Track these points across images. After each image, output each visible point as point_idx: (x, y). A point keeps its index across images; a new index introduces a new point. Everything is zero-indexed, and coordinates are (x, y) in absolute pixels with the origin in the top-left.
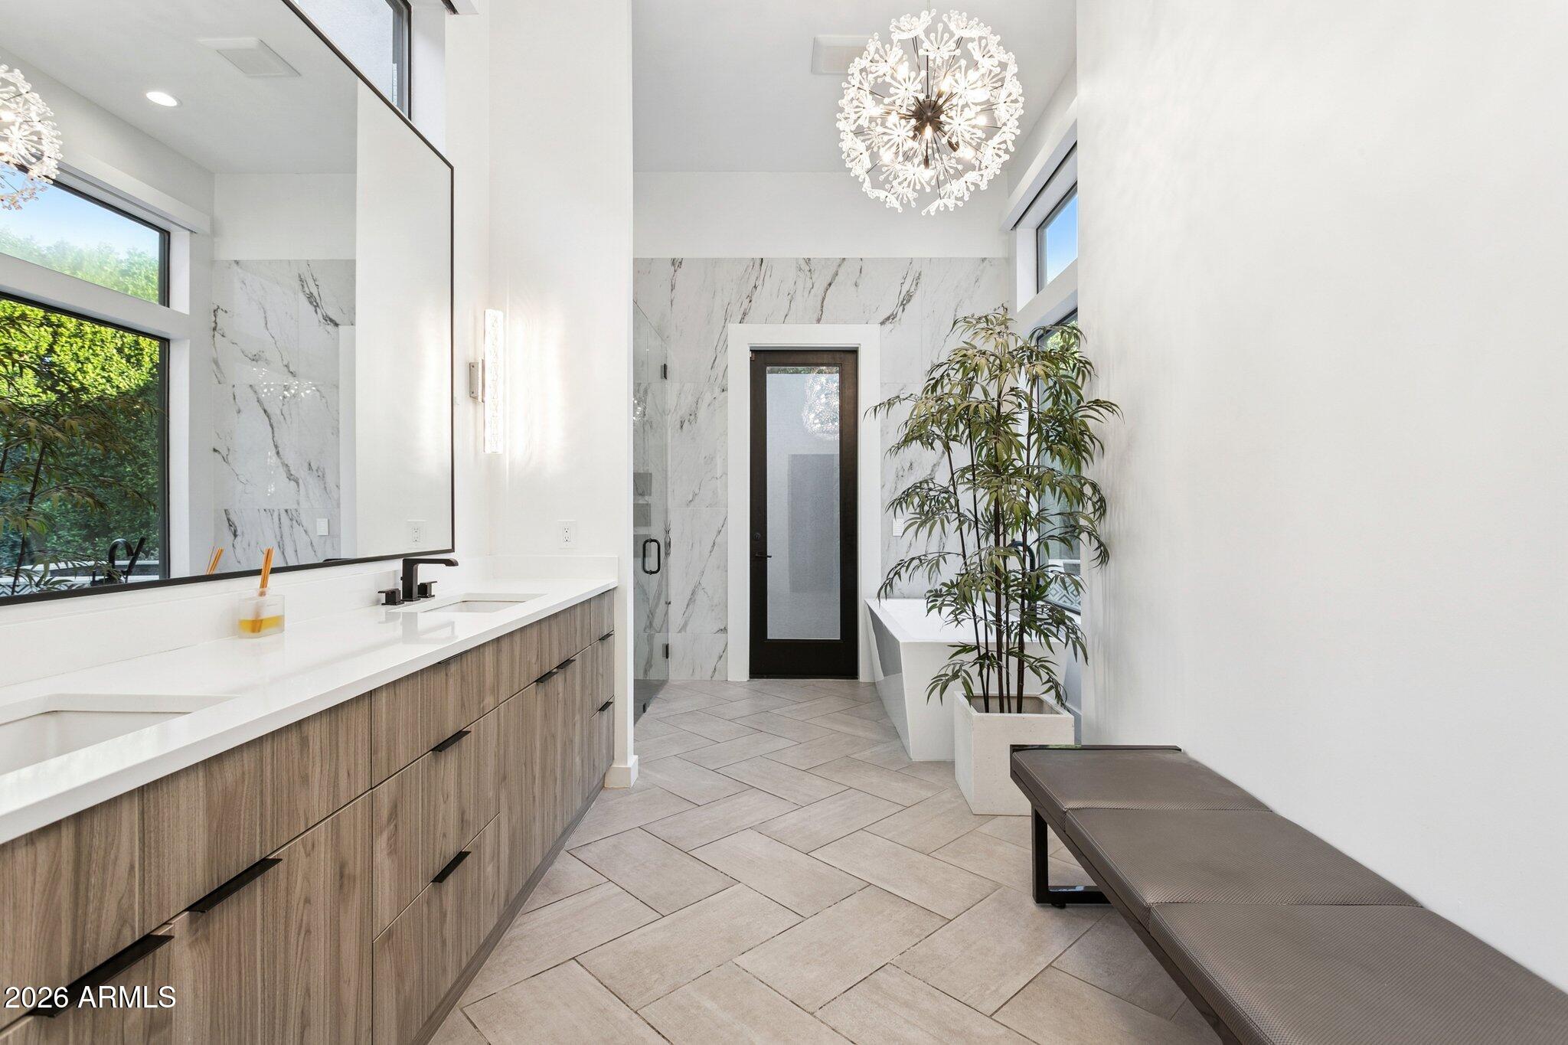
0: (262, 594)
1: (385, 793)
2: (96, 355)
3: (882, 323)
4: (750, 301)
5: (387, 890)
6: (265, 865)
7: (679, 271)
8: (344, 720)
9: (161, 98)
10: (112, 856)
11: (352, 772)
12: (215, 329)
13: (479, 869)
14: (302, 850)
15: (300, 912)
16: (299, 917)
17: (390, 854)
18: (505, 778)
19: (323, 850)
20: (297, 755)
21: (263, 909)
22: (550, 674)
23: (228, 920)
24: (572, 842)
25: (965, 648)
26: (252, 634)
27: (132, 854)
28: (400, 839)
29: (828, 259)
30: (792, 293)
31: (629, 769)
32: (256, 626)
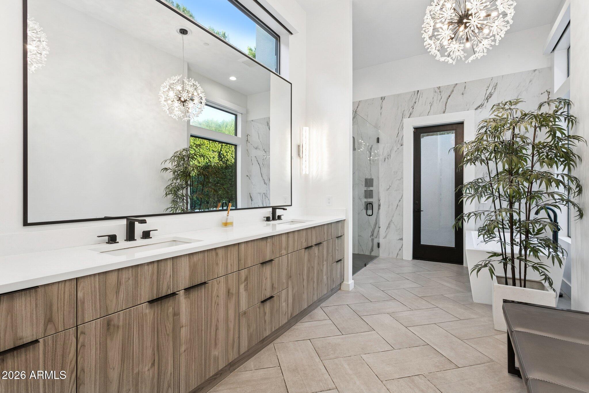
0: (228, 216)
1: (243, 273)
2: (230, 150)
3: (476, 109)
4: (413, 109)
5: (244, 300)
6: (205, 283)
7: (384, 101)
8: (230, 250)
9: (233, 78)
10: (166, 272)
11: (232, 265)
12: (247, 141)
13: (279, 303)
14: (216, 282)
15: (216, 299)
16: (215, 300)
17: (245, 290)
18: (290, 277)
19: (223, 284)
20: (215, 257)
21: (204, 295)
22: (311, 246)
23: (195, 295)
24: (323, 305)
25: (495, 254)
26: (225, 227)
27: (170, 273)
28: (249, 287)
29: (449, 85)
30: (432, 102)
31: (349, 284)
32: (226, 224)
